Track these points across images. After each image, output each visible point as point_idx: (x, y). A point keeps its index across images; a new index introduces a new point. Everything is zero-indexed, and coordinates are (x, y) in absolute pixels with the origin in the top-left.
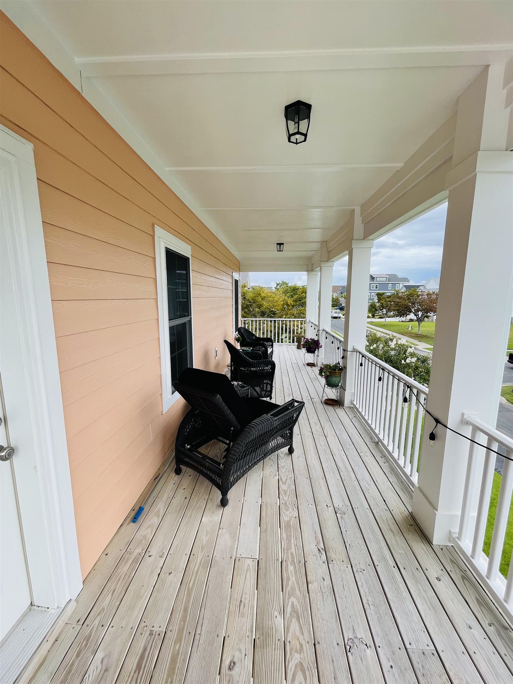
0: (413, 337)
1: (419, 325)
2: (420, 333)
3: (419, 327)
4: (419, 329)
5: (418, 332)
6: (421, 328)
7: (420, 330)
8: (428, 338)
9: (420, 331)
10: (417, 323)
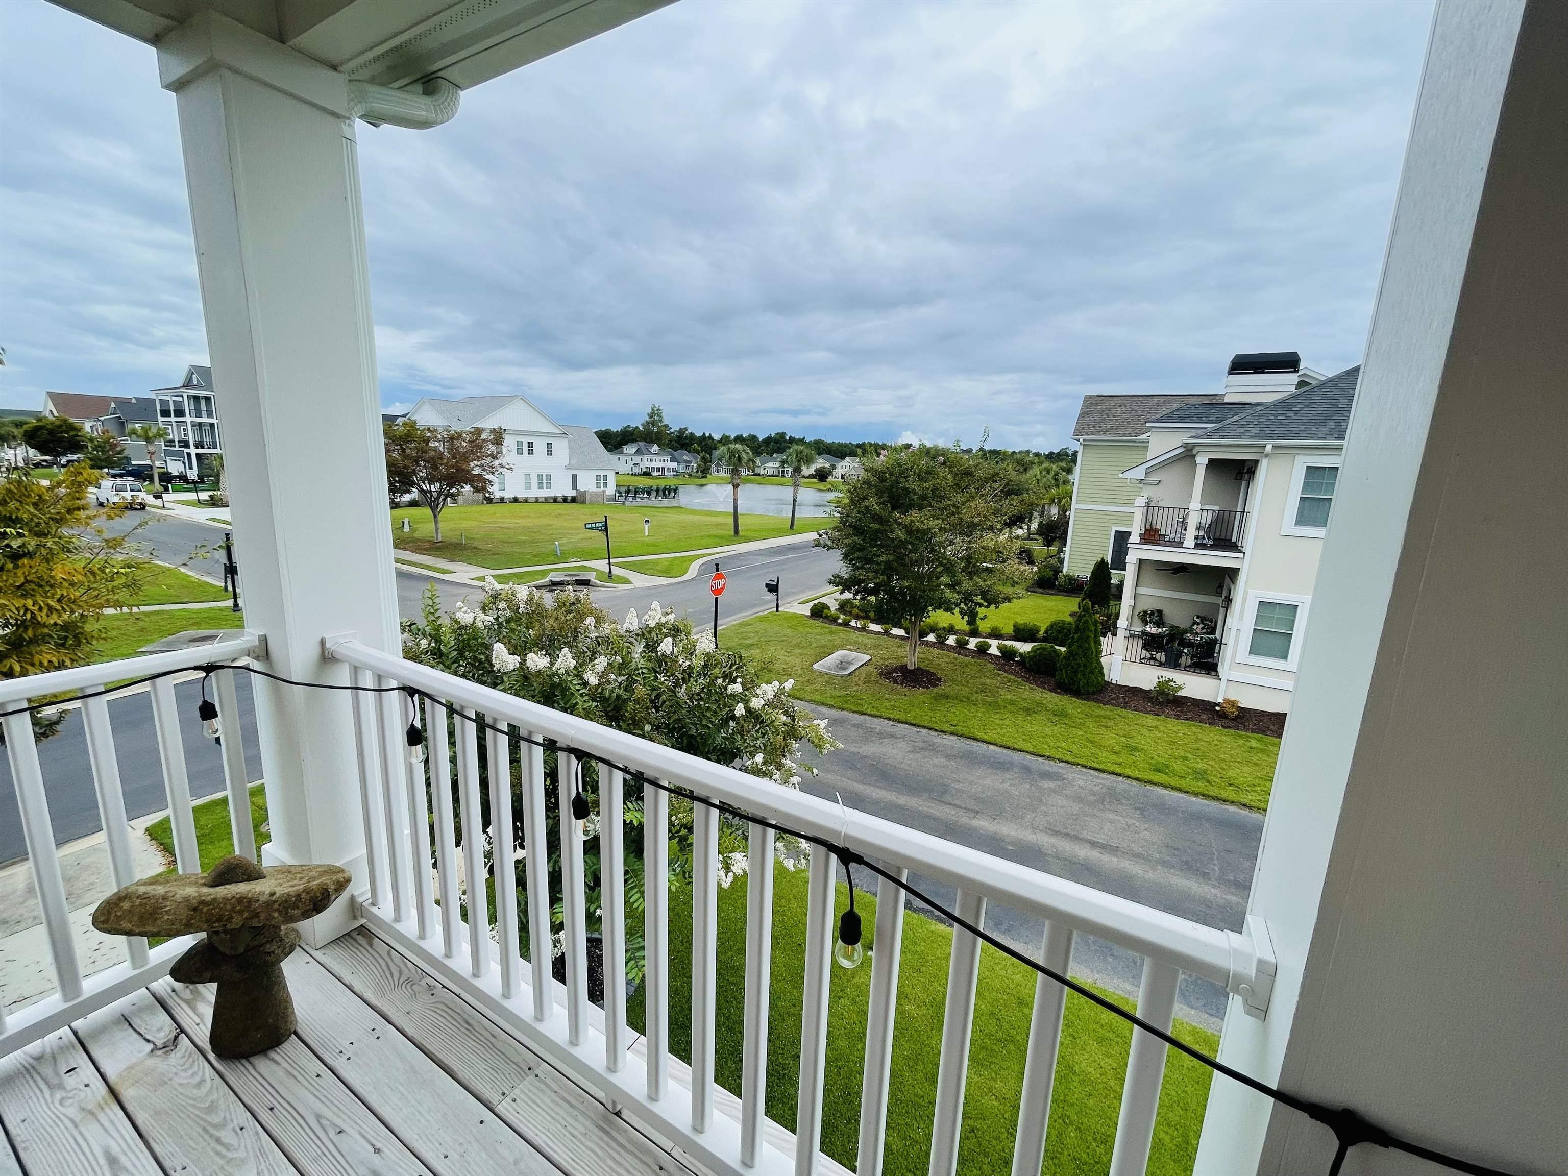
0: (425, 549)
1: (435, 517)
2: (440, 539)
3: (436, 522)
4: (437, 529)
5: (435, 536)
6: (441, 525)
7: (439, 531)
8: (465, 549)
9: (440, 535)
10: (427, 511)
